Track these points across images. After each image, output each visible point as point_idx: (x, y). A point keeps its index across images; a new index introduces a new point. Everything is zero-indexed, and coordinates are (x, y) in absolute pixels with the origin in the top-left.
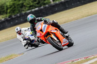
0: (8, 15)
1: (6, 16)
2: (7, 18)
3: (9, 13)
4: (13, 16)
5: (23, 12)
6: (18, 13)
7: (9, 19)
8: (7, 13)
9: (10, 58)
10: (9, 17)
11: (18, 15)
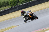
0: (11, 6)
5: (19, 5)
6: (16, 5)
9: (12, 28)
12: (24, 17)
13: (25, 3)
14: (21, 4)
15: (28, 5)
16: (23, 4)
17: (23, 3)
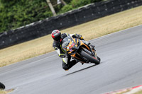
12: (60, 54)
13: (32, 24)
14: (21, 25)
15: (41, 30)
16: (27, 26)
17: (26, 24)
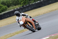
0: (22, 5)
1: (20, 6)
2: (21, 7)
3: (22, 4)
4: (25, 6)
5: (31, 4)
6: (27, 4)
7: (22, 8)
8: (21, 4)
9: (23, 31)
10: (22, 7)
11: (28, 5)
